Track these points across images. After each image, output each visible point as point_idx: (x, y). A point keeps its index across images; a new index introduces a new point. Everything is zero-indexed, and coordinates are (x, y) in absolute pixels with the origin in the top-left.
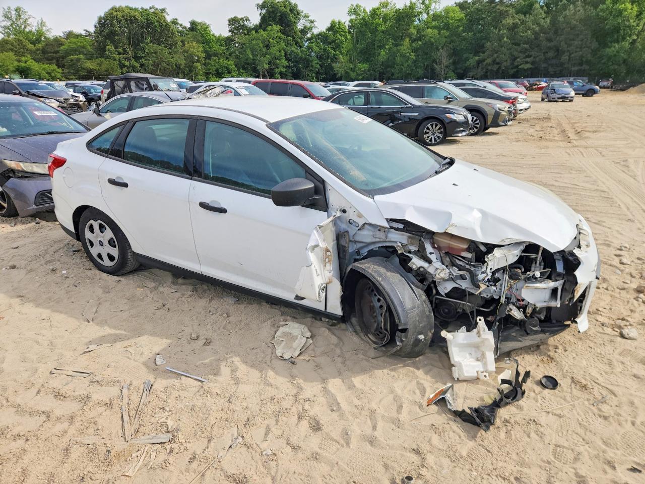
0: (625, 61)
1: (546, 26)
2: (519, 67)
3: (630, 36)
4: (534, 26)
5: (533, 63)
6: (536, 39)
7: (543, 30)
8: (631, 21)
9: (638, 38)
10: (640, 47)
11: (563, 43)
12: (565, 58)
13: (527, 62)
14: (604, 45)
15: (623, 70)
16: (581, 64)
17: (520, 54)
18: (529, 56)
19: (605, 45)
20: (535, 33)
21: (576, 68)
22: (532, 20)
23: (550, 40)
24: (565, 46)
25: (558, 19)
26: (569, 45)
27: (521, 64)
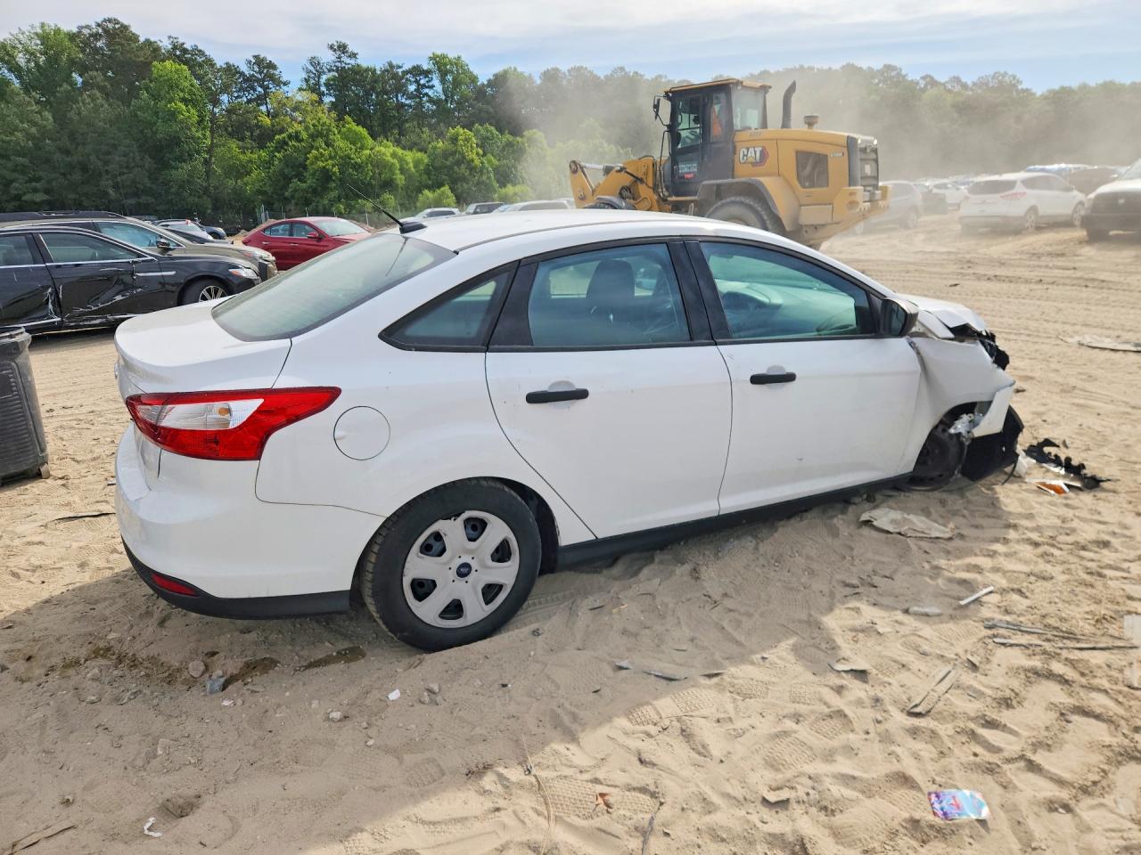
0: (206, 190)
1: (50, 127)
2: (24, 198)
3: (198, 152)
4: (25, 125)
5: (47, 191)
6: (37, 147)
7: (44, 132)
8: (194, 129)
9: (211, 156)
10: (219, 171)
11: (93, 158)
12: (106, 183)
13: (35, 190)
14: (164, 165)
15: (208, 203)
16: (136, 195)
17: (16, 175)
18: (38, 180)
19: (167, 166)
20: (29, 136)
21: (132, 201)
22: (15, 112)
23: (67, 152)
24: (99, 163)
25: (68, 116)
26: (106, 163)
27: (25, 194)
